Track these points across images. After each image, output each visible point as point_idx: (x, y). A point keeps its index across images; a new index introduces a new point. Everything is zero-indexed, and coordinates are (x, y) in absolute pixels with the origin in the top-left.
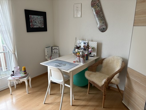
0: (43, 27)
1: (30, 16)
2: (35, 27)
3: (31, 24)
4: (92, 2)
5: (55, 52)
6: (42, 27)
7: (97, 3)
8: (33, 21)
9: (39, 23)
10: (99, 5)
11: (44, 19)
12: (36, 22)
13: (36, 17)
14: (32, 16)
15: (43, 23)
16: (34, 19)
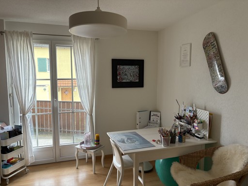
0: (138, 81)
1: (118, 66)
2: (124, 81)
3: (118, 77)
4: (204, 40)
5: (154, 120)
6: (136, 81)
7: (212, 41)
8: (123, 73)
9: (131, 76)
10: (216, 44)
11: (139, 70)
12: (126, 75)
13: (127, 67)
14: (122, 67)
15: (138, 75)
16: (124, 71)
